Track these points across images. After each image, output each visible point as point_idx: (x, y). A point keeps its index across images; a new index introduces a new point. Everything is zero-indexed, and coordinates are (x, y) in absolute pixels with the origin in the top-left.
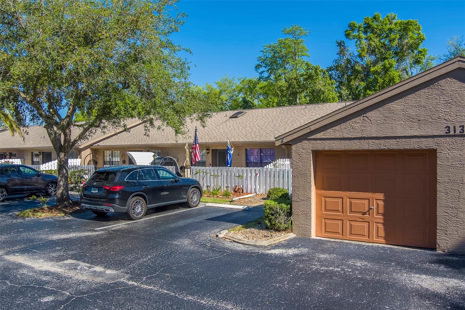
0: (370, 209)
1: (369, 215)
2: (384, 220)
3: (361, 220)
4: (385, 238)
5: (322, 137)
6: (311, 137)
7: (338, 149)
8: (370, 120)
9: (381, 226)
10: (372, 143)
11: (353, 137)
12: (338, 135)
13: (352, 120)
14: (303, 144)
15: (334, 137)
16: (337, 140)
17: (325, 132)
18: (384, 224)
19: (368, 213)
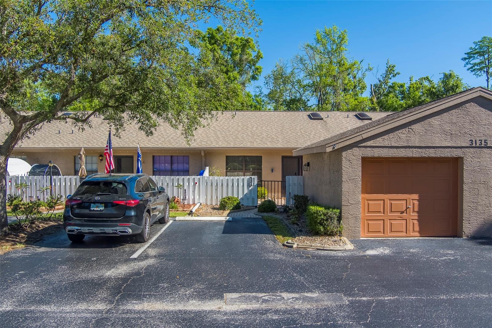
0: (407, 208)
1: (406, 213)
2: (419, 216)
3: (400, 218)
4: (419, 232)
5: (372, 145)
6: (362, 145)
7: (386, 156)
8: (414, 132)
9: (416, 222)
10: (415, 152)
11: (400, 145)
12: (386, 143)
13: (399, 131)
14: (353, 151)
15: (383, 145)
16: (386, 148)
17: (375, 140)
18: (418, 220)
19: (405, 212)
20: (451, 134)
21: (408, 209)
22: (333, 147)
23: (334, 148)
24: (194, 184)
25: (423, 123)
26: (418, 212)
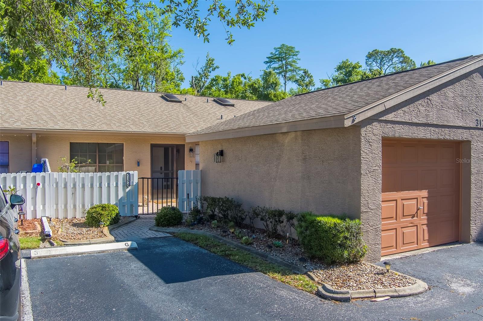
0: (418, 209)
1: (417, 217)
2: (428, 220)
3: (411, 225)
4: (429, 241)
5: (393, 119)
6: (382, 118)
7: (406, 137)
8: (432, 104)
9: (425, 227)
10: (433, 132)
11: (420, 122)
12: (406, 118)
13: (419, 102)
14: (373, 127)
15: (404, 121)
16: (407, 125)
17: (395, 113)
18: (428, 225)
19: (416, 215)
20: (462, 110)
21: (419, 211)
22: (352, 118)
23: (353, 121)
24: (34, 185)
25: (439, 93)
26: (427, 214)
